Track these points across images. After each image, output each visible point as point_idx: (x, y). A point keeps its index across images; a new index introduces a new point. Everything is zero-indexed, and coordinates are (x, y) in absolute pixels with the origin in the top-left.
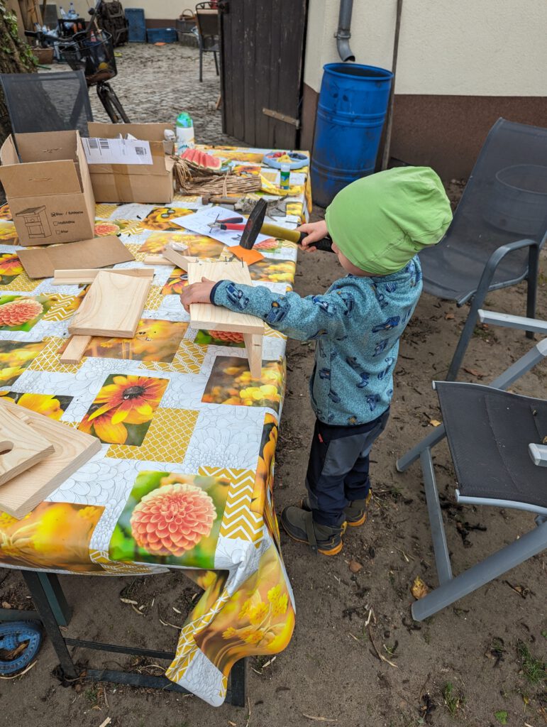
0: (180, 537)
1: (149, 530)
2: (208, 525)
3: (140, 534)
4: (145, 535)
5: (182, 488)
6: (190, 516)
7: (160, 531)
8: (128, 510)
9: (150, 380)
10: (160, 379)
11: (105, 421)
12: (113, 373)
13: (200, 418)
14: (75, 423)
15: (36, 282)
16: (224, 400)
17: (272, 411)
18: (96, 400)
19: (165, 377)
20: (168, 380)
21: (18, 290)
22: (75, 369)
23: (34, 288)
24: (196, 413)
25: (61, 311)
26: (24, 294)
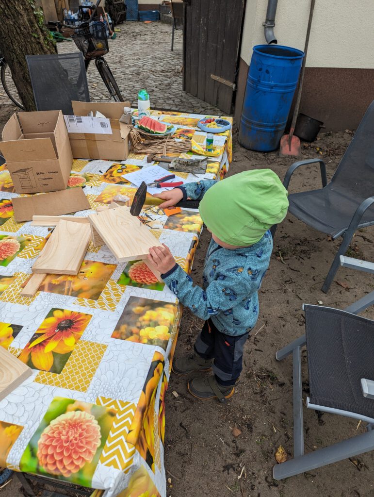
0: (71, 461)
1: (50, 451)
2: (92, 451)
3: (43, 455)
4: (46, 456)
5: (81, 415)
6: (82, 442)
7: (58, 454)
8: (39, 431)
9: (79, 315)
10: (87, 315)
11: (40, 349)
12: (55, 307)
13: (107, 352)
14: (19, 349)
15: (20, 224)
16: (127, 337)
17: (160, 350)
18: (38, 330)
19: (90, 313)
20: (91, 316)
21: (7, 231)
22: (30, 302)
23: (18, 229)
24: (105, 347)
25: (31, 250)
26: (10, 234)
